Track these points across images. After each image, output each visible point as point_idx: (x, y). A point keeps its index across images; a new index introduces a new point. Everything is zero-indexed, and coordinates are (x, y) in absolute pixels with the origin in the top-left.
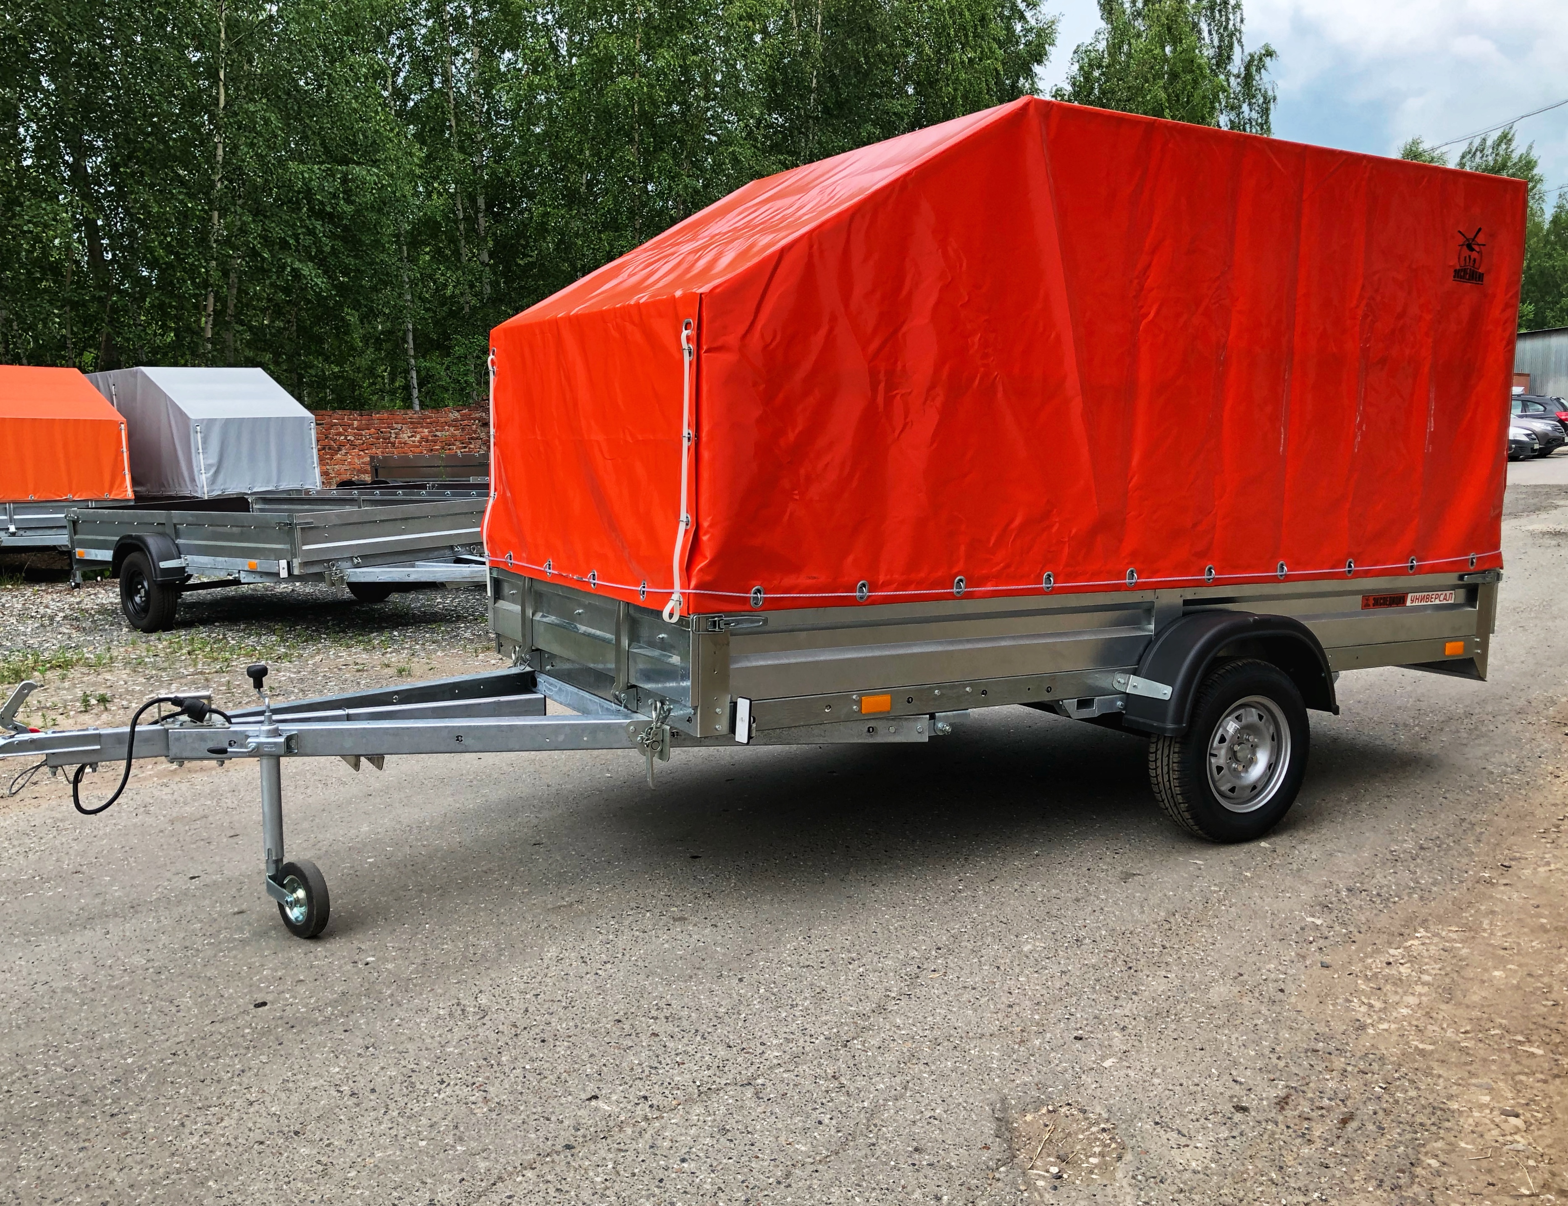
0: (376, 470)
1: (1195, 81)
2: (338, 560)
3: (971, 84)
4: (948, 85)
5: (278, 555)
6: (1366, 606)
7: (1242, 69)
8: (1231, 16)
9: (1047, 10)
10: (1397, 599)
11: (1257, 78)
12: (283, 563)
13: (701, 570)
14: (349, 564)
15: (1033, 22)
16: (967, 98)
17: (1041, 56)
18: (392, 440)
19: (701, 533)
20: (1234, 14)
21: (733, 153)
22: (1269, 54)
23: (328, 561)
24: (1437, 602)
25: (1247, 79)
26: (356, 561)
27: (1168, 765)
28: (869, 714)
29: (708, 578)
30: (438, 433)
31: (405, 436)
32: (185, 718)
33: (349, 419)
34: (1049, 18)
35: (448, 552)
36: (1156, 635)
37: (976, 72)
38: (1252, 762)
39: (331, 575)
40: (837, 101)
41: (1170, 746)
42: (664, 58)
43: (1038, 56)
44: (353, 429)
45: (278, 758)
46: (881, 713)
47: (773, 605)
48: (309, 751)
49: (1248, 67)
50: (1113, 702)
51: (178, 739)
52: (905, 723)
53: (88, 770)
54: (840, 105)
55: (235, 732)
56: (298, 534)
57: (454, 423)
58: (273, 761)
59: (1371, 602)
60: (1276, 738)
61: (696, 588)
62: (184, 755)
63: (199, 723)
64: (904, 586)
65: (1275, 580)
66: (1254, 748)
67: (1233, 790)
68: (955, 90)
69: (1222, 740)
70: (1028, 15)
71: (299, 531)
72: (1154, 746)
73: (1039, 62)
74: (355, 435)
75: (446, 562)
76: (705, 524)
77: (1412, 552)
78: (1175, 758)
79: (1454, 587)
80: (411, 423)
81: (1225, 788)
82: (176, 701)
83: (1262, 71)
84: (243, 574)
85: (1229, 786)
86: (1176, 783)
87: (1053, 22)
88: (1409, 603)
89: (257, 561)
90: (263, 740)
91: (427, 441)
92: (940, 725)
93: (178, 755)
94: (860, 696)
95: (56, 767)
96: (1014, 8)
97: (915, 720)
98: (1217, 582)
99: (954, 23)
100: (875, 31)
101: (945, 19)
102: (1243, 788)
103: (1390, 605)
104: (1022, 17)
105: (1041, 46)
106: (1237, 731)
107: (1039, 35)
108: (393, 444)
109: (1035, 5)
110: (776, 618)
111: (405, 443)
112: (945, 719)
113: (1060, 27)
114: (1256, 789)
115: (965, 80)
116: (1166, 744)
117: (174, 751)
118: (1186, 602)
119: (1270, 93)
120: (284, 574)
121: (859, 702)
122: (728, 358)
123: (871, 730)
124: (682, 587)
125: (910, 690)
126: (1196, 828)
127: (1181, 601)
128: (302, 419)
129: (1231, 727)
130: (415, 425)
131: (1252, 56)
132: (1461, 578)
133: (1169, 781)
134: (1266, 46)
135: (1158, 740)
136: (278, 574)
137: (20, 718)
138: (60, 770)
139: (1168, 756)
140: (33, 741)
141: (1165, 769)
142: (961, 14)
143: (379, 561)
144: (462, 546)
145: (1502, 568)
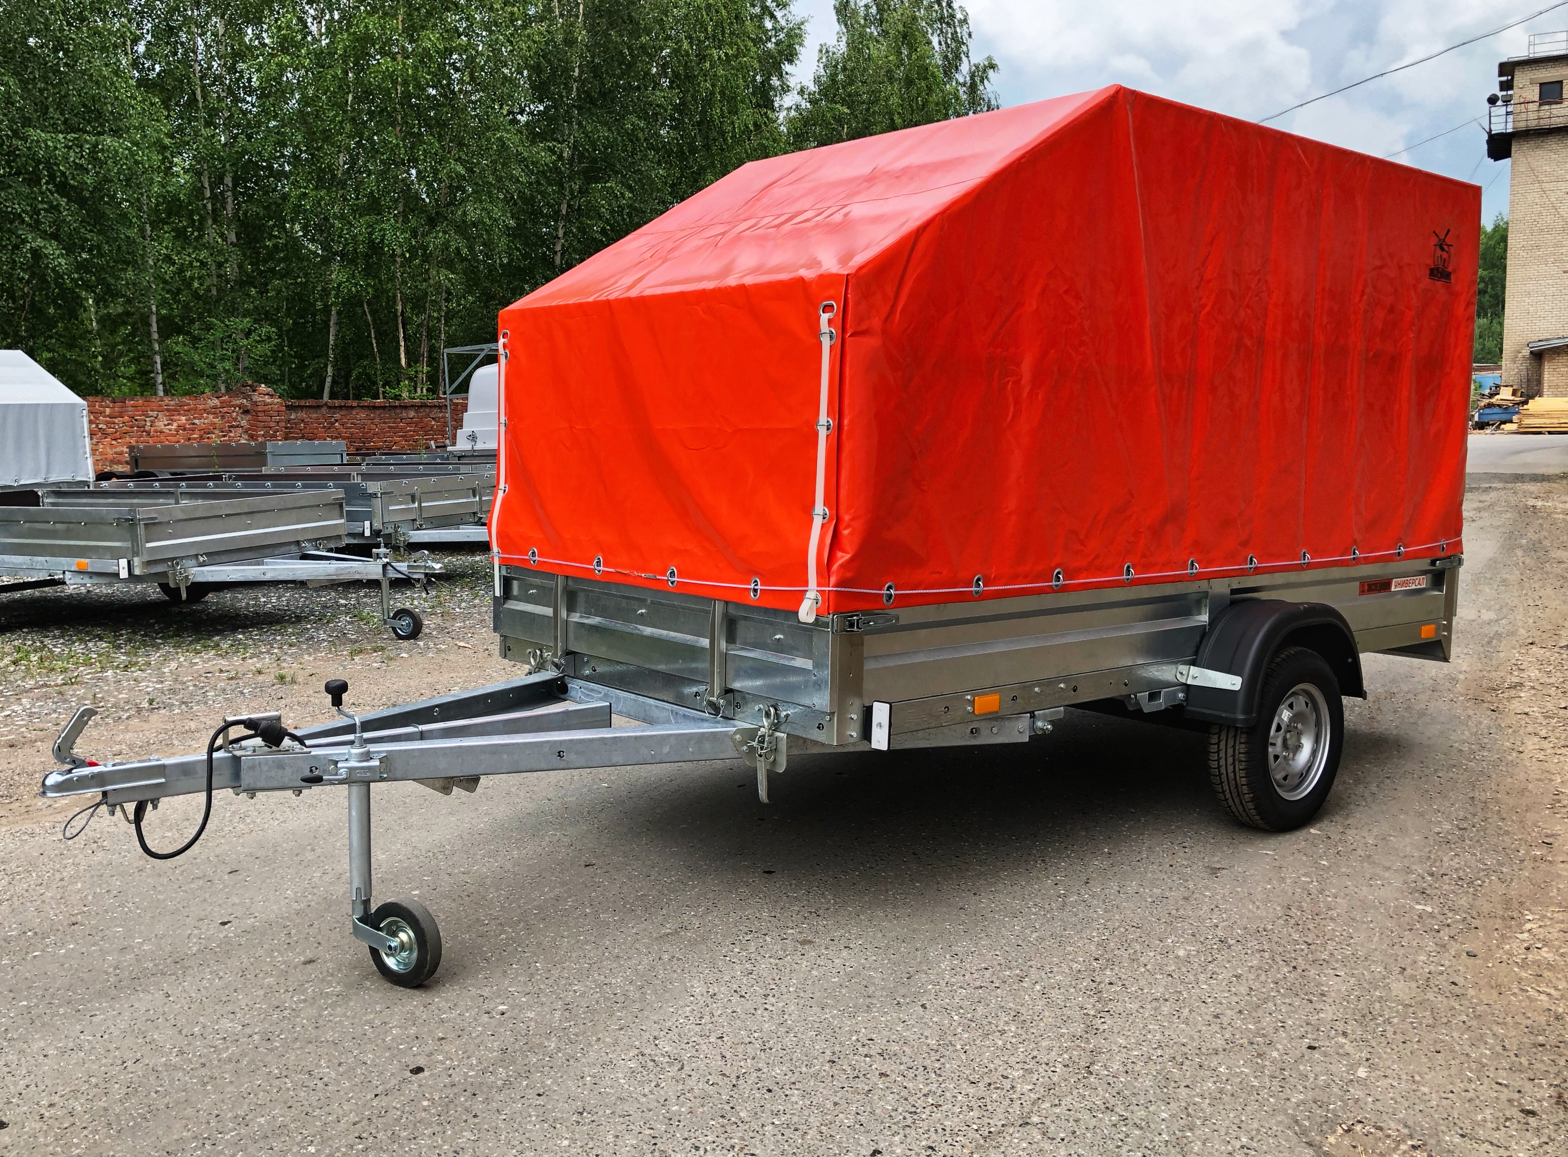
0: (136, 461)
1: (929, 89)
2: (182, 558)
3: (727, 80)
4: (706, 81)
5: (116, 554)
6: (1362, 592)
7: (968, 79)
8: (958, 29)
9: (797, 11)
10: (1383, 585)
11: (981, 88)
12: (123, 562)
13: (842, 566)
14: (194, 562)
15: (783, 23)
16: (724, 94)
17: (792, 55)
18: (147, 428)
19: (841, 527)
20: (961, 27)
21: (500, 139)
22: (992, 66)
23: (172, 559)
24: (1414, 587)
25: (973, 88)
26: (201, 559)
27: (1234, 756)
28: (982, 715)
29: (849, 575)
30: (196, 421)
31: (160, 424)
32: (258, 741)
33: (101, 406)
34: (798, 20)
35: (294, 548)
36: (1210, 624)
37: (733, 69)
38: (1299, 747)
39: (175, 575)
40: (600, 91)
41: (1235, 737)
42: (430, 40)
43: (790, 56)
44: (105, 416)
45: (367, 783)
46: (991, 713)
47: (903, 601)
48: (399, 775)
49: (972, 77)
50: (1175, 693)
51: (252, 768)
52: (1007, 723)
53: (150, 807)
54: (603, 95)
55: (315, 757)
56: (141, 530)
57: (214, 411)
58: (364, 788)
59: (1366, 587)
60: (1318, 724)
61: (837, 585)
62: (260, 785)
63: (274, 748)
64: (1013, 580)
65: (1299, 568)
66: (1299, 734)
67: (1285, 778)
68: (713, 85)
69: (1279, 728)
70: (778, 14)
71: (142, 527)
72: (1216, 737)
73: (791, 62)
74: (107, 423)
75: (292, 558)
76: (847, 518)
77: (1400, 540)
78: (1242, 748)
79: (1424, 573)
80: (168, 410)
81: (1279, 776)
82: (249, 724)
83: (986, 81)
84: (68, 575)
85: (1283, 774)
86: (1243, 773)
87: (802, 23)
88: (1393, 589)
89: (87, 560)
90: (353, 764)
91: (184, 430)
92: (1040, 724)
93: (251, 786)
94: (974, 696)
95: (115, 805)
96: (765, 9)
97: (1017, 719)
98: (1257, 571)
99: (711, 20)
100: (638, 24)
101: (702, 16)
102: (1294, 775)
103: (1379, 591)
104: (773, 16)
105: (790, 46)
106: (1291, 720)
107: (788, 35)
108: (148, 433)
109: (785, 6)
110: (906, 615)
111: (161, 432)
112: (1044, 718)
113: (807, 27)
114: (1303, 775)
115: (721, 76)
116: (1231, 735)
117: (246, 779)
118: (1234, 592)
119: (993, 102)
120: (124, 574)
121: (972, 703)
122: (872, 342)
123: (974, 732)
124: (819, 585)
125: (1012, 689)
126: (1257, 818)
127: (1228, 591)
128: (73, 406)
129: (1286, 715)
130: (172, 413)
131: (977, 67)
132: (1433, 563)
133: (1234, 772)
134: (989, 58)
135: (1221, 731)
136: (118, 575)
137: (79, 750)
138: (118, 808)
139: (1234, 747)
140: (94, 776)
141: (1230, 760)
142: (717, 12)
143: (224, 558)
144: (309, 541)
145: (1462, 553)
